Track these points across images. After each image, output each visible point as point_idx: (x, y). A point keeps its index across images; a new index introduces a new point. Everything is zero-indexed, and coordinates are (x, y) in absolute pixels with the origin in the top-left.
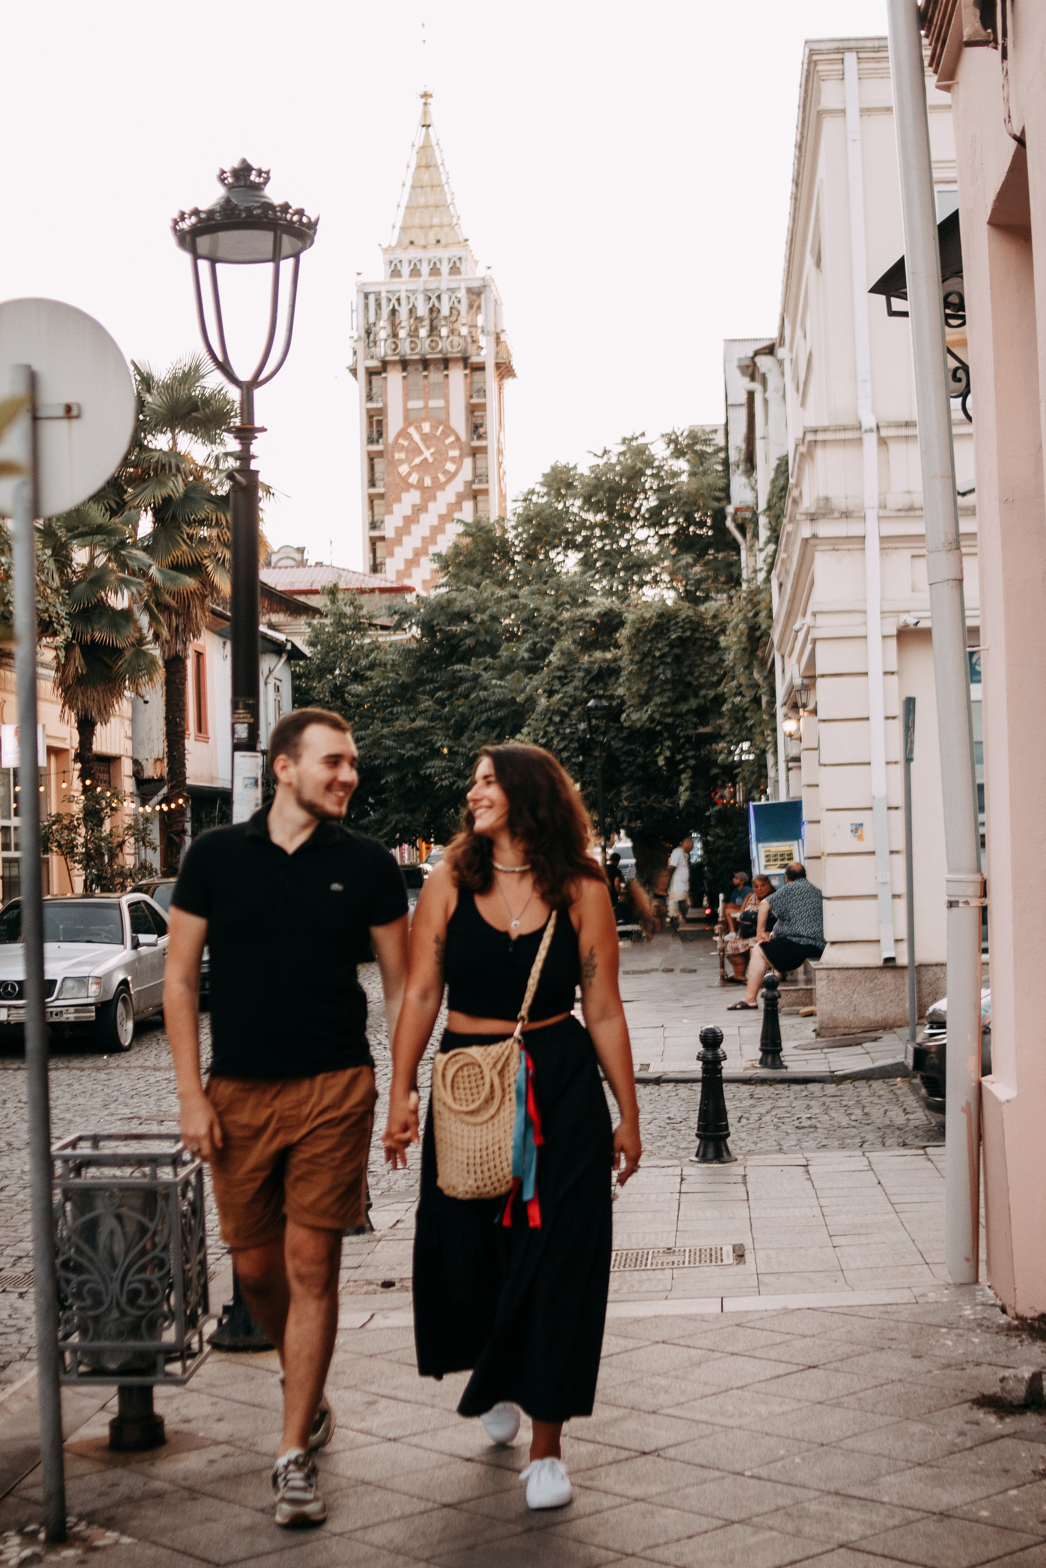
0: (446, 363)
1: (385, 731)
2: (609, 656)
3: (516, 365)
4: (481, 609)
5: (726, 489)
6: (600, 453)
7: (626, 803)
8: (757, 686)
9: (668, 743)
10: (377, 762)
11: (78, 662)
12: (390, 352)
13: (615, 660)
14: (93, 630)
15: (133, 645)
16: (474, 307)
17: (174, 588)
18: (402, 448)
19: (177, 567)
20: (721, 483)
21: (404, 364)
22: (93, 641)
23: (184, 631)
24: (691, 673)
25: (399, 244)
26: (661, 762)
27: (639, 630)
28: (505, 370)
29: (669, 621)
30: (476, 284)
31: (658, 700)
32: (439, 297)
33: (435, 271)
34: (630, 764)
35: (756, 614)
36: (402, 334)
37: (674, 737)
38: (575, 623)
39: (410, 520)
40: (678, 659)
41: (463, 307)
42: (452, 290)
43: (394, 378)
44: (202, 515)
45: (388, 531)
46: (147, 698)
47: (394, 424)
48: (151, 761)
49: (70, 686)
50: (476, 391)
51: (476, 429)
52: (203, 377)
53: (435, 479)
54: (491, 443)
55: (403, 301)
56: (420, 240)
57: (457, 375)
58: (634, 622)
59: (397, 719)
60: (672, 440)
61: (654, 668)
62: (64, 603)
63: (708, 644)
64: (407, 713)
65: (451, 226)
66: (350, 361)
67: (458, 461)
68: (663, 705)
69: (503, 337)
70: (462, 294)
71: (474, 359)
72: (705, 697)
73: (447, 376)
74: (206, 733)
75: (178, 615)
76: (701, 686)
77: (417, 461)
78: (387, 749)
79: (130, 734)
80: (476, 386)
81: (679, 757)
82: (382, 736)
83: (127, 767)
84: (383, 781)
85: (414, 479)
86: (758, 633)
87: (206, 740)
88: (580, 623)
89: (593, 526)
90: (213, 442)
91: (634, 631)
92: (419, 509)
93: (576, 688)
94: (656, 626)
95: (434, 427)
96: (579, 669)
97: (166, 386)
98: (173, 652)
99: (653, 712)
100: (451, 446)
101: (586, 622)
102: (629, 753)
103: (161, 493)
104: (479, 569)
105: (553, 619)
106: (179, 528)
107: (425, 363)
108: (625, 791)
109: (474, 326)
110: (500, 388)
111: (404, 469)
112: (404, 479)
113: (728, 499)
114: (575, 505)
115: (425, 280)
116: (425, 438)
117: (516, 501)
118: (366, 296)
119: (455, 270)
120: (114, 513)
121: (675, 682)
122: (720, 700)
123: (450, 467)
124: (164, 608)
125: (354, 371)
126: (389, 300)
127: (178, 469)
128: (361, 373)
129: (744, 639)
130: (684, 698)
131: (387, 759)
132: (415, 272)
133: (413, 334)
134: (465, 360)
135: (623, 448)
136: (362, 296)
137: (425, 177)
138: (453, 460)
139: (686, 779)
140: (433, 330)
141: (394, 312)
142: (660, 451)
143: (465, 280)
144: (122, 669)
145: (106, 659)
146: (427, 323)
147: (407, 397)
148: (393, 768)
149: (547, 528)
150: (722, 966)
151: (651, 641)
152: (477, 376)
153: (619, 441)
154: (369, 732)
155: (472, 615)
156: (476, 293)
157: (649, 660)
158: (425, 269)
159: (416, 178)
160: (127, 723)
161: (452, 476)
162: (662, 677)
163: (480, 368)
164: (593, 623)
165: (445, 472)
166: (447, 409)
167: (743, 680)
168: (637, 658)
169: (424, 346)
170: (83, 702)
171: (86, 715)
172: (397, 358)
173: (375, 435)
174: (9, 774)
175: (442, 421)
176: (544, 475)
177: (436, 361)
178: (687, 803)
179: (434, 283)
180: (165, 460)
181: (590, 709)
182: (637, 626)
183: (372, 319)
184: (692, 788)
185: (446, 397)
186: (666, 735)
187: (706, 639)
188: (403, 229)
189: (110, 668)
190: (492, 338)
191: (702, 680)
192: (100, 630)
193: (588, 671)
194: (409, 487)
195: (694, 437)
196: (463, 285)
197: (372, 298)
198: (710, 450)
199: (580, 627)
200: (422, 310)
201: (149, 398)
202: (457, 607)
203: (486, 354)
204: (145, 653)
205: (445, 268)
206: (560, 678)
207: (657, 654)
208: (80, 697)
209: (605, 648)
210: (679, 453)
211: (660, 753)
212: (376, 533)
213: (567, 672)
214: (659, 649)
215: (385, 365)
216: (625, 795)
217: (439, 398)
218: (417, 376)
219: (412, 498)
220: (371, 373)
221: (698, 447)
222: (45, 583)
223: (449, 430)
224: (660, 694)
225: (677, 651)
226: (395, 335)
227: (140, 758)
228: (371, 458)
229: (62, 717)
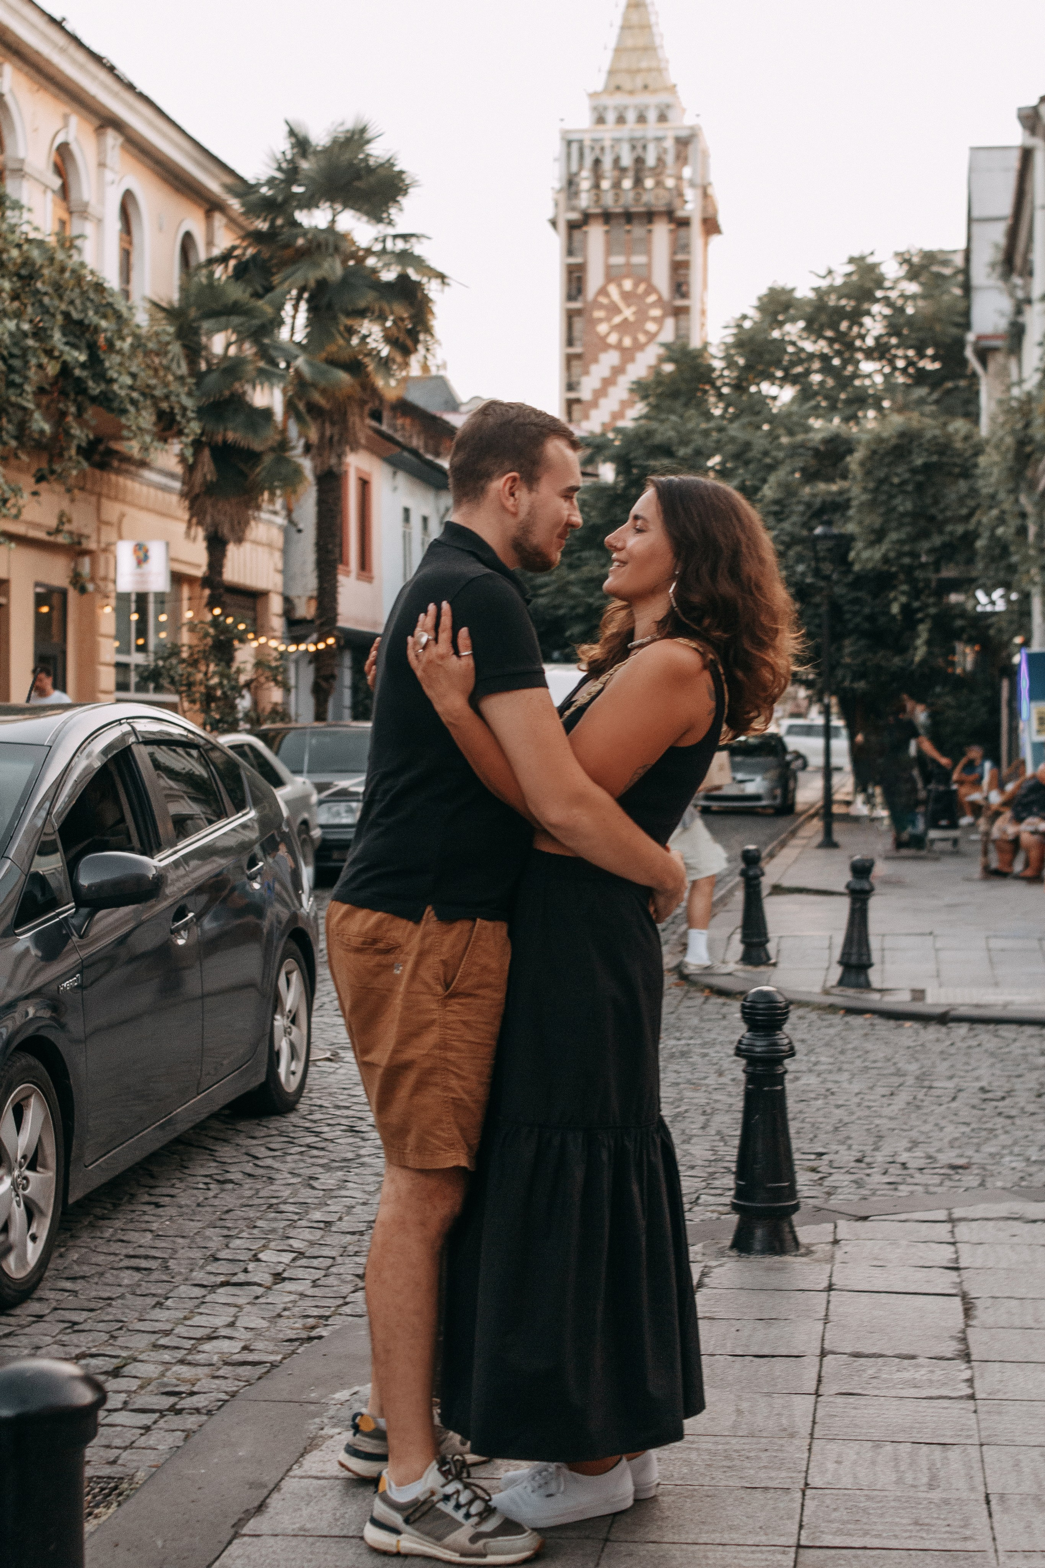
0: (649, 216)
1: (573, 576)
2: (834, 488)
3: (722, 220)
4: (684, 442)
5: (967, 313)
6: (823, 272)
7: (848, 660)
8: (1023, 515)
9: (905, 587)
10: (561, 612)
11: (207, 469)
12: (592, 204)
13: (841, 493)
14: (225, 430)
15: (272, 449)
16: (682, 158)
17: (323, 383)
18: (601, 306)
19: (333, 362)
20: (961, 305)
21: (607, 217)
22: (225, 442)
23: (339, 441)
24: (936, 502)
25: (606, 90)
26: (895, 609)
27: (874, 452)
28: (711, 226)
29: (911, 442)
30: (684, 133)
31: (893, 536)
32: (644, 147)
33: (642, 119)
34: (855, 614)
35: (1027, 425)
36: (605, 184)
37: (912, 580)
38: (794, 451)
39: (608, 382)
40: (920, 488)
41: (670, 159)
42: (659, 139)
43: (596, 234)
44: (362, 304)
45: (585, 393)
46: (301, 526)
47: (594, 280)
48: (304, 599)
49: (197, 496)
50: (680, 246)
51: (680, 288)
52: (368, 142)
53: (635, 340)
54: (694, 302)
55: (608, 151)
56: (627, 84)
57: (661, 232)
58: (868, 443)
59: (586, 564)
60: (904, 259)
61: (891, 497)
62: (190, 394)
63: (957, 470)
64: (597, 558)
65: (659, 70)
66: (550, 214)
67: (659, 321)
68: (901, 542)
69: (710, 191)
70: (669, 144)
71: (680, 214)
72: (951, 534)
73: (650, 231)
74: (370, 571)
75: (333, 423)
76: (947, 521)
77: (617, 320)
78: (574, 596)
79: (280, 566)
80: (682, 242)
81: (916, 604)
82: (569, 583)
83: (276, 604)
84: (568, 633)
85: (613, 339)
86: (1028, 449)
87: (370, 579)
88: (801, 450)
89: (811, 356)
90: (380, 220)
91: (868, 453)
92: (618, 371)
93: (794, 524)
94: (896, 447)
95: (636, 285)
96: (799, 502)
97: (326, 151)
98: (326, 467)
99: (888, 550)
100: (653, 305)
101: (809, 449)
102: (856, 601)
103: (313, 276)
104: (682, 400)
105: (766, 453)
106: (335, 318)
107: (628, 217)
108: (849, 646)
109: (679, 178)
110: (706, 244)
111: (602, 328)
112: (603, 339)
113: (967, 326)
114: (794, 329)
115: (631, 127)
116: (627, 296)
117: (726, 327)
118: (569, 143)
119: (662, 118)
120: (257, 295)
121: (916, 515)
122: (969, 538)
123: (651, 327)
124: (314, 410)
125: (554, 223)
126: (593, 149)
127: (337, 249)
128: (562, 225)
129: (1010, 456)
130: (925, 534)
131: (573, 608)
132: (621, 120)
133: (617, 185)
134: (670, 215)
135: (850, 268)
136: (564, 144)
137: (635, 18)
138: (654, 319)
139: (923, 631)
140: (638, 181)
141: (597, 162)
142: (891, 270)
143: (674, 129)
144: (259, 478)
145: (242, 466)
146: (631, 173)
147: (609, 251)
148: (580, 618)
149: (760, 355)
150: (986, 853)
151: (889, 465)
152: (682, 232)
153: (845, 259)
154: (553, 578)
155: (674, 448)
156: (684, 143)
157: (885, 488)
158: (631, 116)
159: (626, 18)
160: (277, 555)
161: (652, 337)
162: (901, 509)
163: (684, 223)
164: (817, 452)
165: (647, 333)
166: (649, 266)
167: (1006, 506)
168: (871, 485)
169: (628, 198)
170: (212, 517)
171: (216, 532)
172: (598, 211)
173: (574, 292)
174: (129, 601)
175: (643, 277)
176: (760, 299)
177: (639, 215)
178: (923, 662)
179: (639, 131)
180: (322, 237)
181: (818, 537)
182: (874, 447)
183: (574, 168)
184: (929, 643)
185: (648, 252)
186: (902, 577)
187: (955, 465)
188: (612, 73)
189: (245, 476)
190: (699, 192)
191: (949, 514)
192: (235, 430)
193: (809, 505)
194: (607, 347)
195: (930, 257)
196: (671, 135)
197: (575, 147)
198: (947, 271)
199: (801, 455)
200: (627, 160)
201: (305, 165)
202: (658, 439)
203: (691, 207)
204: (288, 461)
205: (652, 116)
206: (775, 514)
207: (896, 480)
208: (210, 510)
209: (830, 480)
210: (913, 274)
211: (895, 599)
212: (572, 395)
213: (784, 506)
214: (897, 475)
215: (587, 218)
216: (847, 651)
217: (641, 253)
218: (620, 230)
219: (609, 359)
220: (573, 226)
221: (935, 269)
222: (167, 369)
223: (651, 289)
224: (897, 529)
225: (920, 478)
226: (597, 186)
227: (293, 594)
228: (571, 316)
229: (188, 534)
